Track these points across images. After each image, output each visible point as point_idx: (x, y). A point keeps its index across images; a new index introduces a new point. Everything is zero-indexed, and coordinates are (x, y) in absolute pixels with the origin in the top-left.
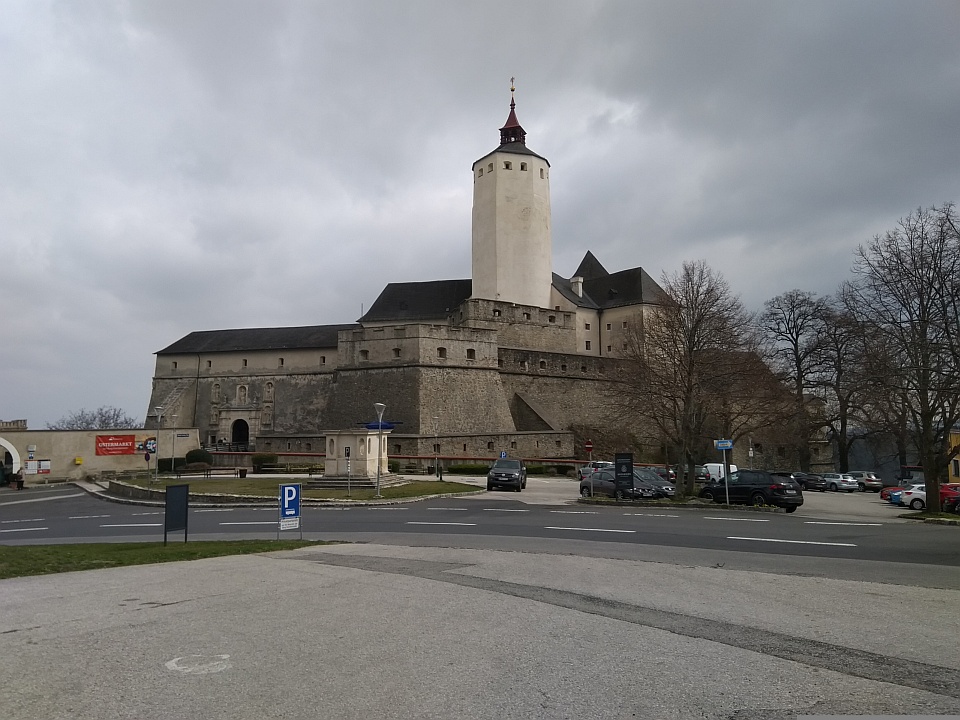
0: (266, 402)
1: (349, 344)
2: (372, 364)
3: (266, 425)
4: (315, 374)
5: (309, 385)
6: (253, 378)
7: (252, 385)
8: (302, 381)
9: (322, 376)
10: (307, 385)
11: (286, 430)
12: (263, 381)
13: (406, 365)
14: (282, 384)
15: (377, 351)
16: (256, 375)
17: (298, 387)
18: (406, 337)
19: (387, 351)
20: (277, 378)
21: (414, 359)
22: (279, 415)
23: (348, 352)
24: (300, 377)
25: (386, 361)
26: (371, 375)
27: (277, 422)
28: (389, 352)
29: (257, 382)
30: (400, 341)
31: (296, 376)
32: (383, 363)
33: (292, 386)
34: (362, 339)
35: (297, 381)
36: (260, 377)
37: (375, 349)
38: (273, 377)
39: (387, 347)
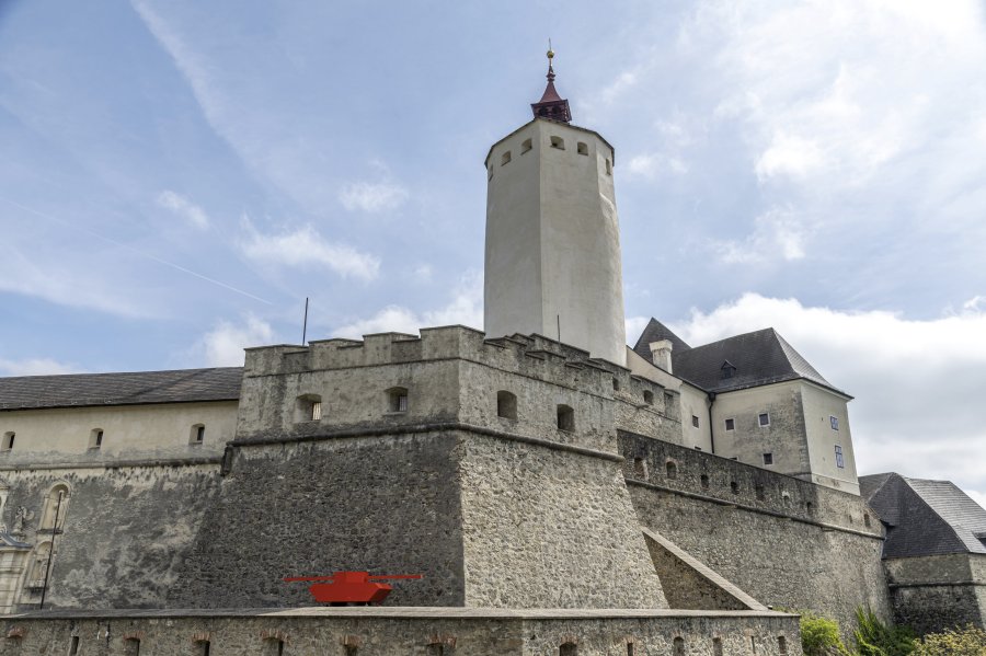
0: (44, 531)
1: (270, 383)
2: (327, 427)
3: (34, 591)
5: (157, 490)
6: (25, 475)
7: (18, 492)
8: (141, 482)
9: (193, 470)
10: (153, 492)
11: (86, 602)
12: (45, 483)
13: (423, 427)
14: (91, 488)
15: (343, 397)
16: (31, 466)
17: (130, 496)
18: (424, 358)
19: (369, 394)
20: (82, 474)
21: (443, 411)
22: (72, 566)
23: (267, 401)
24: (138, 471)
25: (367, 418)
26: (325, 454)
27: (65, 582)
28: (374, 397)
29: (30, 485)
30: (405, 371)
31: (128, 471)
32: (358, 425)
33: (113, 494)
34: (306, 367)
35: (129, 482)
36: (38, 474)
37: (339, 392)
38: (71, 472)
39: (369, 385)
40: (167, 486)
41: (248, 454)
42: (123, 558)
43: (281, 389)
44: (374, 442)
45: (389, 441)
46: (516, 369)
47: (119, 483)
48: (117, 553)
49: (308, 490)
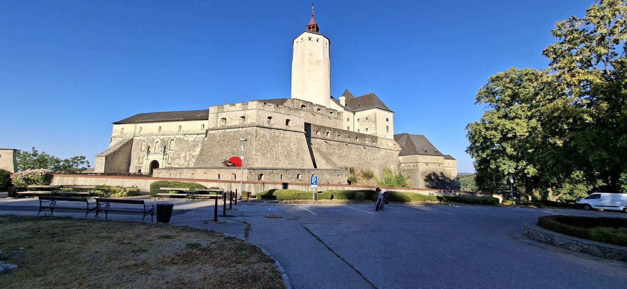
0: (170, 150)
1: (215, 115)
2: (228, 126)
3: (169, 163)
4: (198, 134)
5: (194, 140)
6: (164, 137)
7: (163, 141)
8: (191, 138)
9: (201, 135)
12: (169, 139)
13: (248, 126)
14: (179, 140)
15: (231, 119)
16: (166, 135)
17: (188, 142)
18: (249, 109)
19: (237, 118)
20: (177, 137)
21: (253, 122)
22: (176, 158)
23: (214, 120)
25: (236, 124)
26: (227, 132)
27: (175, 162)
29: (166, 139)
30: (245, 112)
31: (187, 136)
33: (184, 141)
34: (223, 111)
35: (188, 139)
36: (167, 136)
37: (230, 117)
38: (174, 136)
39: (237, 116)
40: (196, 139)
41: (211, 132)
42: (188, 156)
43: (217, 116)
44: (237, 129)
45: (241, 129)
46: (274, 111)
47: (186, 139)
48: (186, 155)
49: (223, 141)
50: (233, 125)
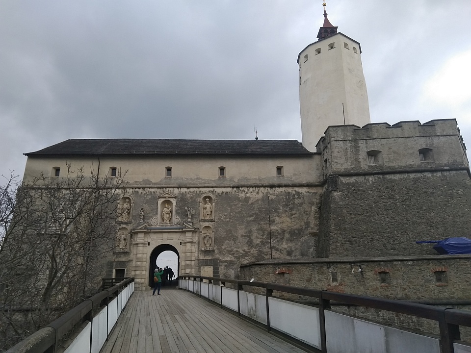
0: (205, 221)
1: (348, 144)
3: (206, 252)
4: (272, 186)
5: (265, 198)
6: (184, 190)
7: (182, 199)
8: (254, 195)
9: (282, 189)
10: (263, 200)
12: (198, 195)
13: (448, 168)
14: (226, 198)
15: (395, 152)
16: (188, 186)
17: (250, 202)
19: (411, 151)
20: (219, 190)
21: (455, 161)
22: (225, 239)
23: (349, 153)
24: (251, 190)
25: (412, 163)
26: (392, 181)
27: (223, 247)
28: (414, 153)
29: (189, 195)
31: (245, 189)
32: (407, 166)
33: (240, 201)
34: (368, 137)
35: (248, 195)
36: (192, 190)
37: (392, 150)
38: (212, 189)
40: (270, 197)
41: (344, 180)
42: (255, 234)
43: (356, 148)
44: (419, 175)
45: (429, 175)
47: (242, 195)
50: (403, 165)
